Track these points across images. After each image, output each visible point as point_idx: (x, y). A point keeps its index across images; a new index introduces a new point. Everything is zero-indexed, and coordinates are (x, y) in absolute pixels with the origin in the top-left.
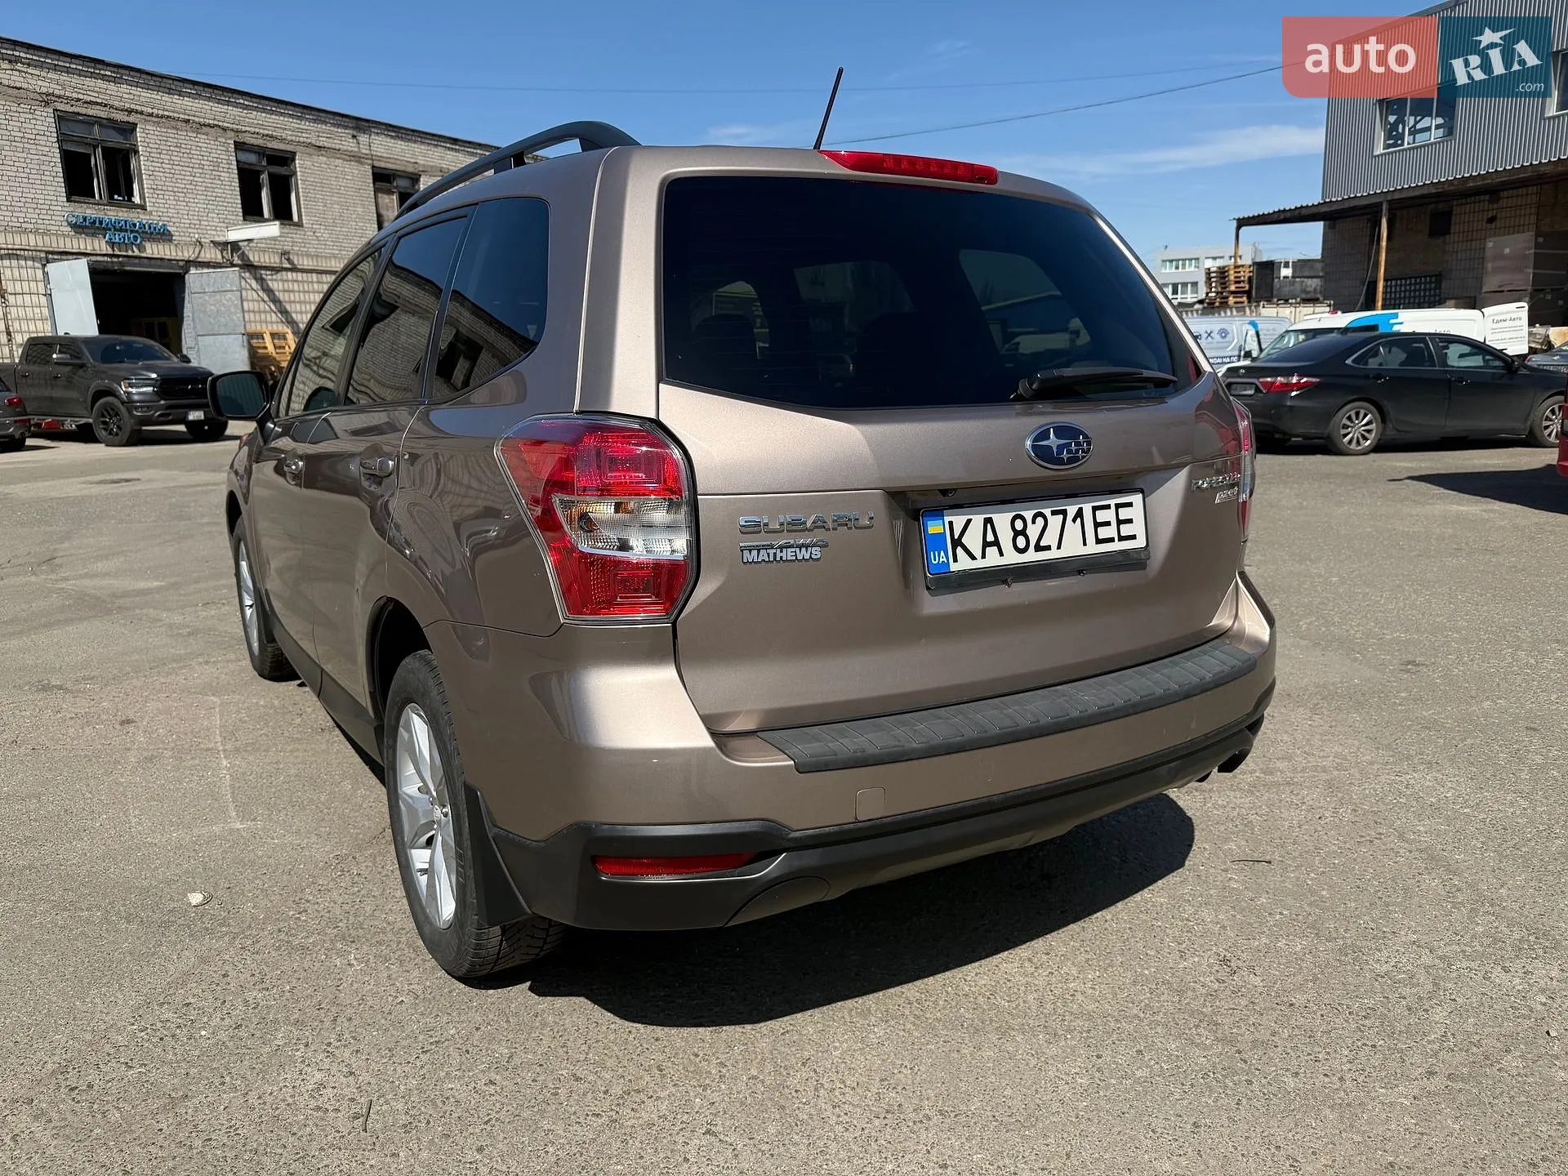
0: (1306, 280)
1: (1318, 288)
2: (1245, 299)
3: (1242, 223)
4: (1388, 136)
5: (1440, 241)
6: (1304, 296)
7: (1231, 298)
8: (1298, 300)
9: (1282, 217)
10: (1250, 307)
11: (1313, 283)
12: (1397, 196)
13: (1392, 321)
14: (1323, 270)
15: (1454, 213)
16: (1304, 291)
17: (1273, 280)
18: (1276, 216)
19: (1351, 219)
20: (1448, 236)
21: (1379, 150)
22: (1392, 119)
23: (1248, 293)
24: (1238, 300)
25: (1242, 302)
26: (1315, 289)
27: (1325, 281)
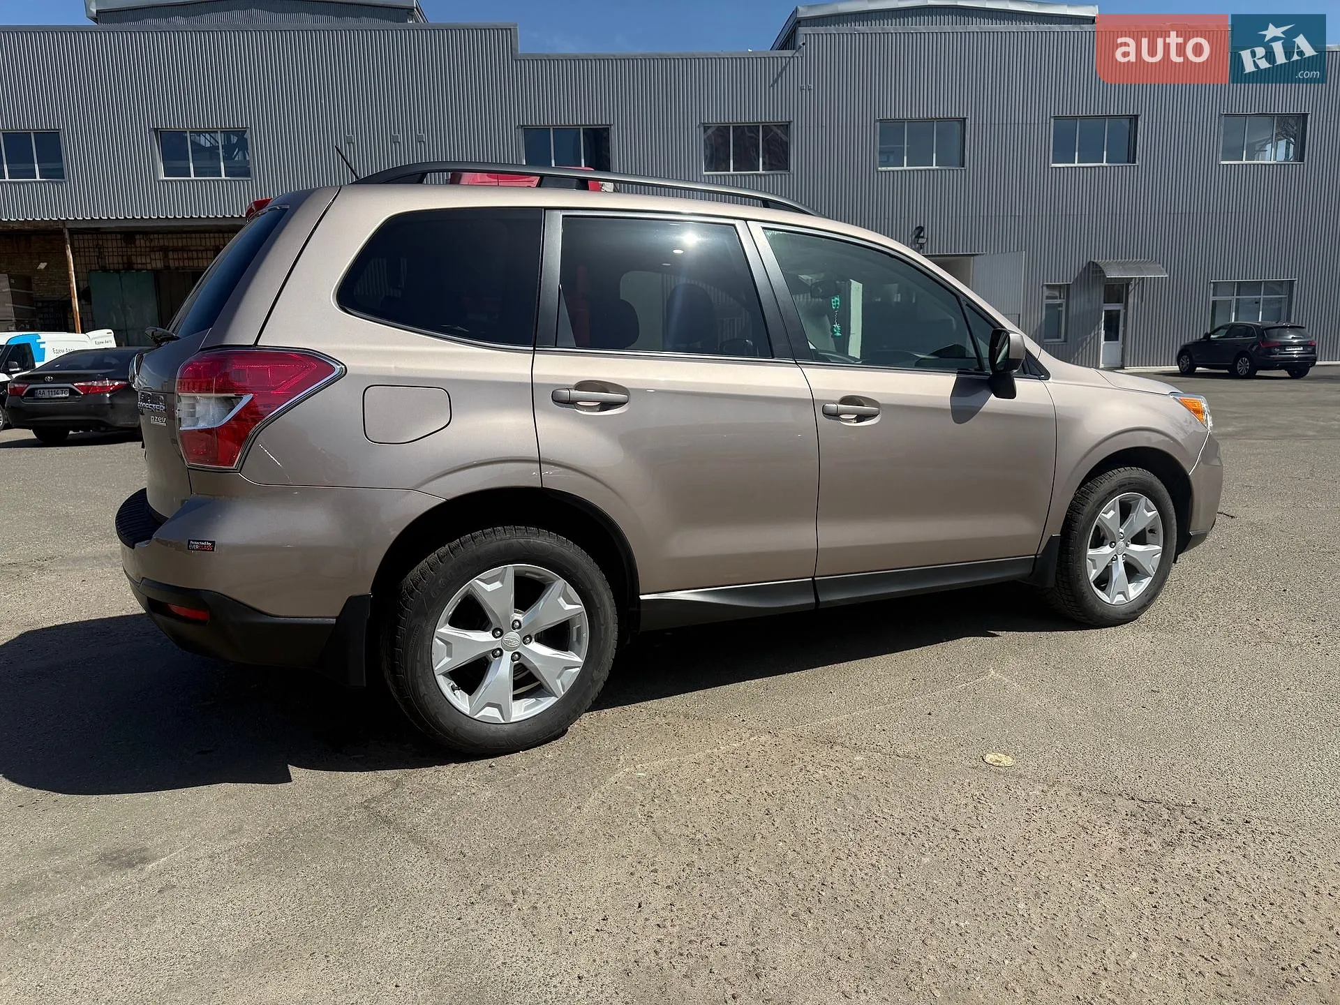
13: (38, 341)
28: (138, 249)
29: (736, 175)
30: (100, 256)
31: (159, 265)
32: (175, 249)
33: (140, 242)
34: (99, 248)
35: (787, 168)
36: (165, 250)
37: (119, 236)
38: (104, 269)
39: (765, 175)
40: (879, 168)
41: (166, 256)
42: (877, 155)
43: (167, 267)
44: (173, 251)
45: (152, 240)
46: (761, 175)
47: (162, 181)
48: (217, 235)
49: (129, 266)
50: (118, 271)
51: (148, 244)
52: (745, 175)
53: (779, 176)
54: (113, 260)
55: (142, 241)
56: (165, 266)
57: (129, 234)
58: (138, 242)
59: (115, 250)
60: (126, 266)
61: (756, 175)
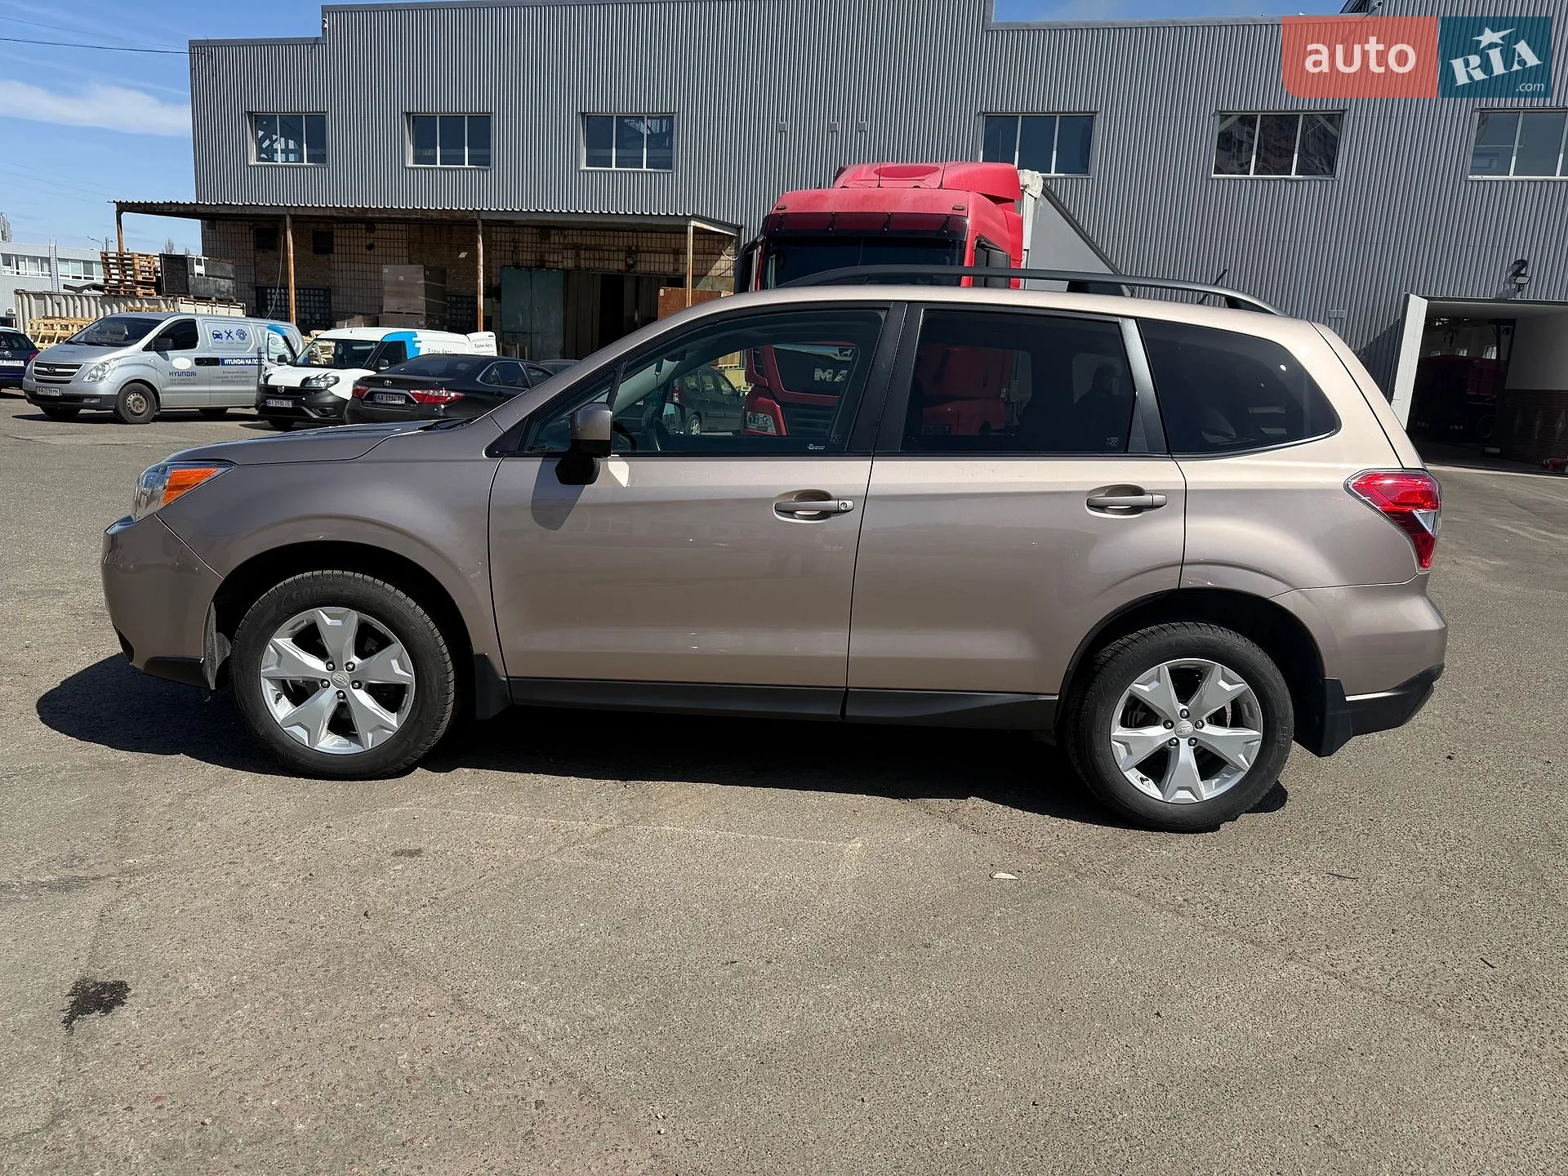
0: (219, 280)
1: (231, 289)
2: (153, 290)
3: (123, 207)
4: (260, 150)
5: (325, 257)
6: (218, 296)
7: (139, 289)
8: (214, 299)
9: (174, 210)
10: (165, 301)
11: (226, 284)
12: (300, 212)
13: (414, 339)
14: (234, 272)
15: (335, 235)
16: (218, 291)
17: (187, 277)
18: (166, 207)
19: (232, 222)
20: (331, 255)
21: (253, 161)
22: (261, 133)
23: (158, 286)
24: (147, 291)
25: (151, 295)
26: (228, 291)
27: (236, 282)
28: (552, 246)
29: (1257, 180)
30: (515, 250)
31: (570, 264)
32: (588, 248)
33: (555, 238)
34: (515, 243)
35: (1332, 172)
36: (577, 248)
37: (535, 231)
38: (517, 266)
39: (1297, 181)
40: (1470, 177)
41: (578, 255)
42: (1470, 158)
43: (578, 267)
44: (585, 250)
45: (565, 237)
46: (1292, 181)
47: (583, 171)
48: (630, 234)
49: (541, 264)
50: (530, 268)
51: (562, 241)
52: (1269, 180)
53: (1318, 182)
54: (527, 257)
55: (557, 238)
56: (576, 267)
57: (546, 228)
58: (552, 240)
59: (530, 245)
60: (538, 263)
61: (1286, 180)
